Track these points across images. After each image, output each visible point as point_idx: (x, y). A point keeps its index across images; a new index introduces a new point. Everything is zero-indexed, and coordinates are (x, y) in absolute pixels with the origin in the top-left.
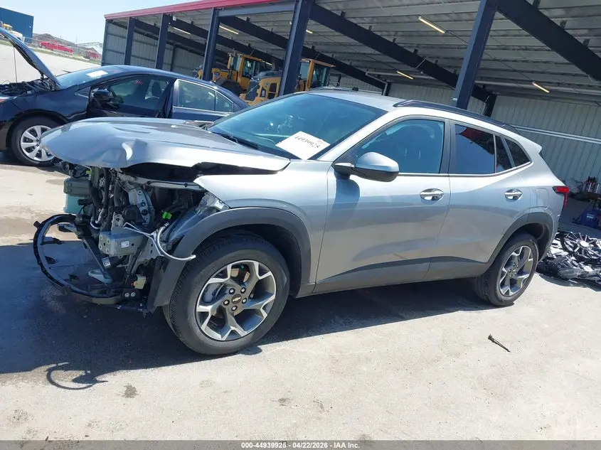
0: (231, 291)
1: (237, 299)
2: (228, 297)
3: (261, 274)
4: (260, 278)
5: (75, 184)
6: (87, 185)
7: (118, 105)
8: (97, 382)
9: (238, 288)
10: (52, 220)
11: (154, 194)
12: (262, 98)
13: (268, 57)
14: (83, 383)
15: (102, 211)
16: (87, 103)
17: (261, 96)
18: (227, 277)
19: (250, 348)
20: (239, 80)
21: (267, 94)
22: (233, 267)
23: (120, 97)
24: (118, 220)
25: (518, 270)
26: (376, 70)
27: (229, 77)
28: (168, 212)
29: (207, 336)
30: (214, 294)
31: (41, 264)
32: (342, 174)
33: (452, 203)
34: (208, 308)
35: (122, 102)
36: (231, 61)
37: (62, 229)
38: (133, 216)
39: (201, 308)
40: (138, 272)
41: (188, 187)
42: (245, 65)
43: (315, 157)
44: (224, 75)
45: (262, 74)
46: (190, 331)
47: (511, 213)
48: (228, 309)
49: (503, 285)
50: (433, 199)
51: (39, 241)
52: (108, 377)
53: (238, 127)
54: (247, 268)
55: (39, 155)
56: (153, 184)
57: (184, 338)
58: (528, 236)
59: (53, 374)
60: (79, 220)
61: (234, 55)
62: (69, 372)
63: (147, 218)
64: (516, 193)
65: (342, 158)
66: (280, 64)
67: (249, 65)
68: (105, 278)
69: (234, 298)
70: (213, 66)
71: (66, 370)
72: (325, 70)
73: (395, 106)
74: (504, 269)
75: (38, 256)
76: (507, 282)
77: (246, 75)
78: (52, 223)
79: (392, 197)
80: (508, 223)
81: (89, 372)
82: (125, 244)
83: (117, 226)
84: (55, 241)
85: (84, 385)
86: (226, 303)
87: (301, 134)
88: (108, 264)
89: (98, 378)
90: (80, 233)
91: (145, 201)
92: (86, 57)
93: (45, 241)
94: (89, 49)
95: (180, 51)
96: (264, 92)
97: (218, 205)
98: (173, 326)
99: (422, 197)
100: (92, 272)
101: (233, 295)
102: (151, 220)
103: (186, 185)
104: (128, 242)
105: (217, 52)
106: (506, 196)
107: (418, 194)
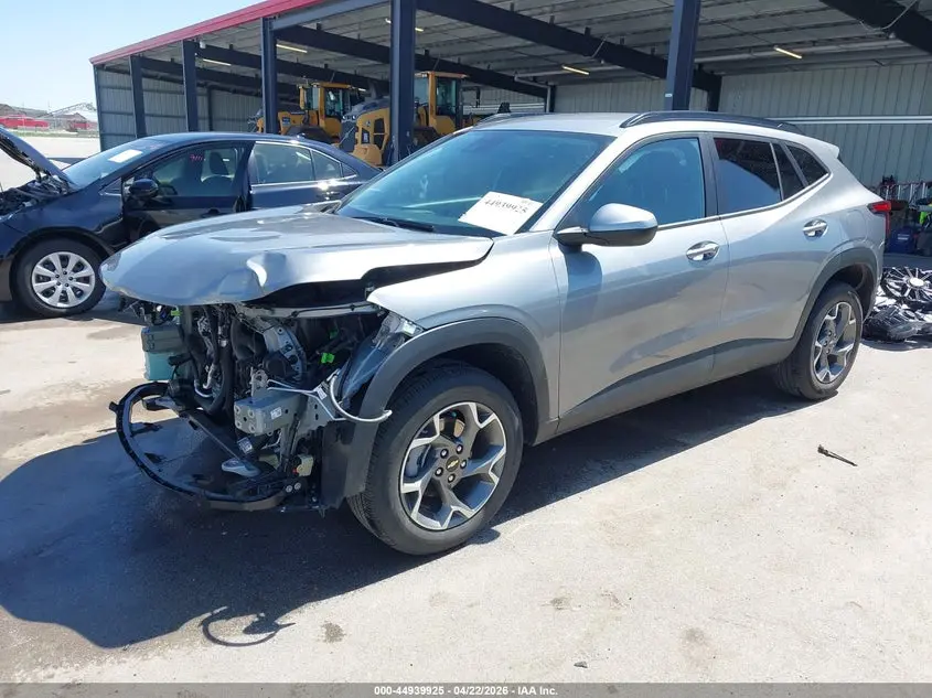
0: (444, 454)
1: (453, 464)
2: (440, 463)
3: (481, 419)
4: (482, 426)
5: (159, 334)
6: (176, 333)
7: (169, 200)
8: (279, 627)
9: (452, 446)
10: (132, 396)
11: (299, 327)
12: (366, 146)
13: (358, 80)
14: (260, 632)
15: (211, 369)
16: (121, 204)
17: (363, 142)
18: (434, 434)
19: (483, 533)
20: (322, 123)
21: (371, 139)
22: (441, 417)
23: (166, 186)
24: (259, 378)
25: (836, 340)
26: (527, 69)
27: (306, 122)
28: (329, 351)
29: (422, 527)
30: (419, 462)
31: (143, 466)
32: (570, 246)
33: (733, 257)
34: (417, 486)
35: (176, 193)
36: (303, 95)
37: (152, 406)
38: (280, 368)
39: (407, 488)
40: (299, 451)
41: (357, 310)
42: (326, 98)
43: (525, 228)
44: (298, 120)
45: (357, 109)
46: (397, 524)
47: (818, 256)
48: (443, 481)
49: (818, 367)
50: (706, 257)
51: (127, 432)
52: (292, 617)
53: (381, 201)
54: (461, 415)
55: (64, 298)
56: (301, 315)
57: (389, 537)
58: (843, 286)
59: (212, 627)
60: (174, 388)
61: (307, 86)
62: (233, 619)
63: (298, 366)
64: (818, 226)
65: (567, 221)
66: (384, 87)
67: (332, 97)
68: (249, 469)
69: (448, 463)
70: (279, 109)
71: (228, 618)
72: (454, 83)
73: (623, 126)
74: (817, 344)
75: (133, 456)
76: (825, 362)
77: (330, 114)
78: (135, 400)
79: (649, 266)
80: (813, 273)
81: (262, 615)
82: (275, 414)
83: (259, 388)
84: (149, 427)
85: (263, 636)
86: (439, 472)
87: (492, 196)
88: (248, 448)
89: (280, 621)
90: (181, 408)
91: (290, 341)
92: (71, 130)
93: (134, 430)
94: (73, 116)
95: (218, 95)
96: (366, 135)
97: (408, 329)
98: (372, 522)
99: (690, 257)
100: (227, 465)
101: (446, 460)
102: (303, 369)
103: (352, 308)
104: (279, 410)
105: (280, 87)
106: (806, 233)
107: (684, 254)
